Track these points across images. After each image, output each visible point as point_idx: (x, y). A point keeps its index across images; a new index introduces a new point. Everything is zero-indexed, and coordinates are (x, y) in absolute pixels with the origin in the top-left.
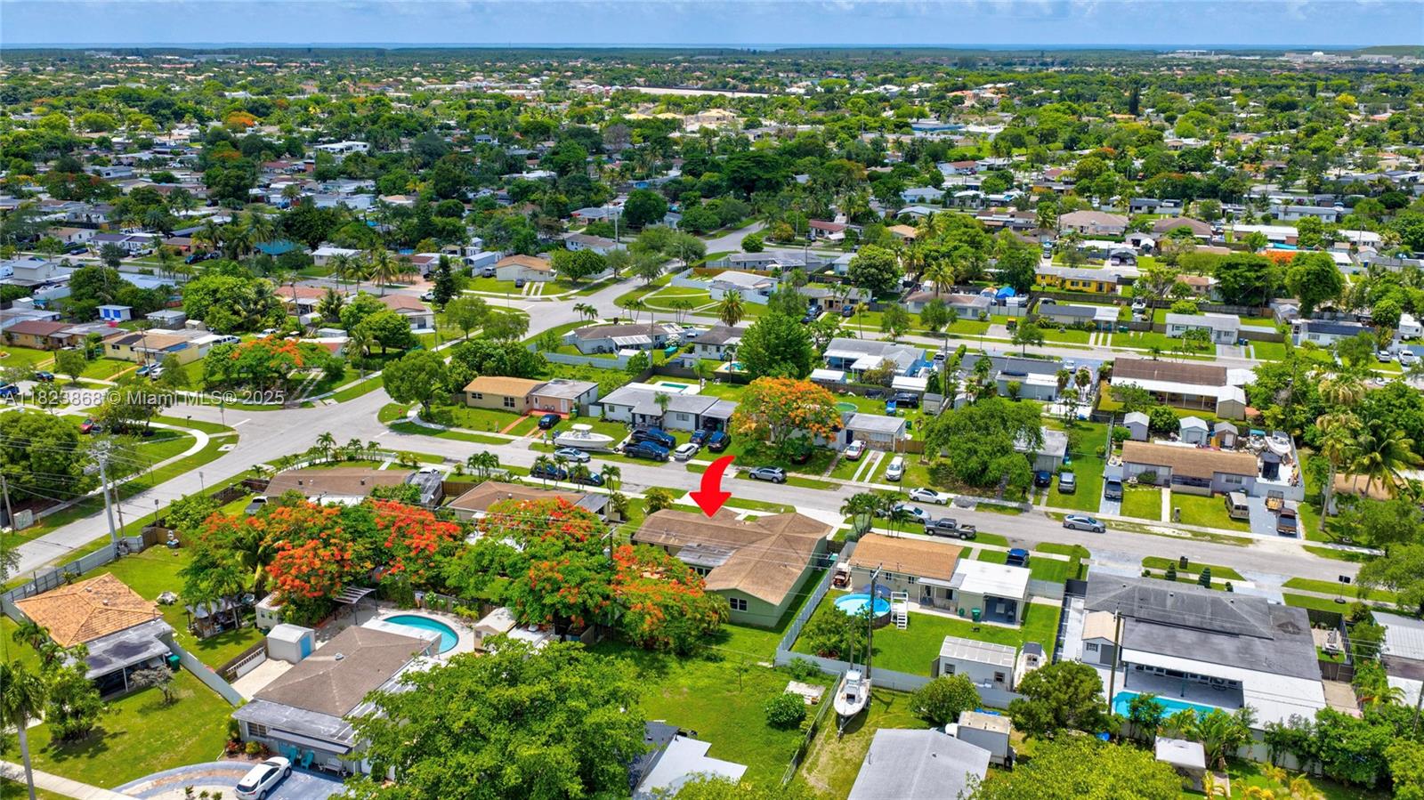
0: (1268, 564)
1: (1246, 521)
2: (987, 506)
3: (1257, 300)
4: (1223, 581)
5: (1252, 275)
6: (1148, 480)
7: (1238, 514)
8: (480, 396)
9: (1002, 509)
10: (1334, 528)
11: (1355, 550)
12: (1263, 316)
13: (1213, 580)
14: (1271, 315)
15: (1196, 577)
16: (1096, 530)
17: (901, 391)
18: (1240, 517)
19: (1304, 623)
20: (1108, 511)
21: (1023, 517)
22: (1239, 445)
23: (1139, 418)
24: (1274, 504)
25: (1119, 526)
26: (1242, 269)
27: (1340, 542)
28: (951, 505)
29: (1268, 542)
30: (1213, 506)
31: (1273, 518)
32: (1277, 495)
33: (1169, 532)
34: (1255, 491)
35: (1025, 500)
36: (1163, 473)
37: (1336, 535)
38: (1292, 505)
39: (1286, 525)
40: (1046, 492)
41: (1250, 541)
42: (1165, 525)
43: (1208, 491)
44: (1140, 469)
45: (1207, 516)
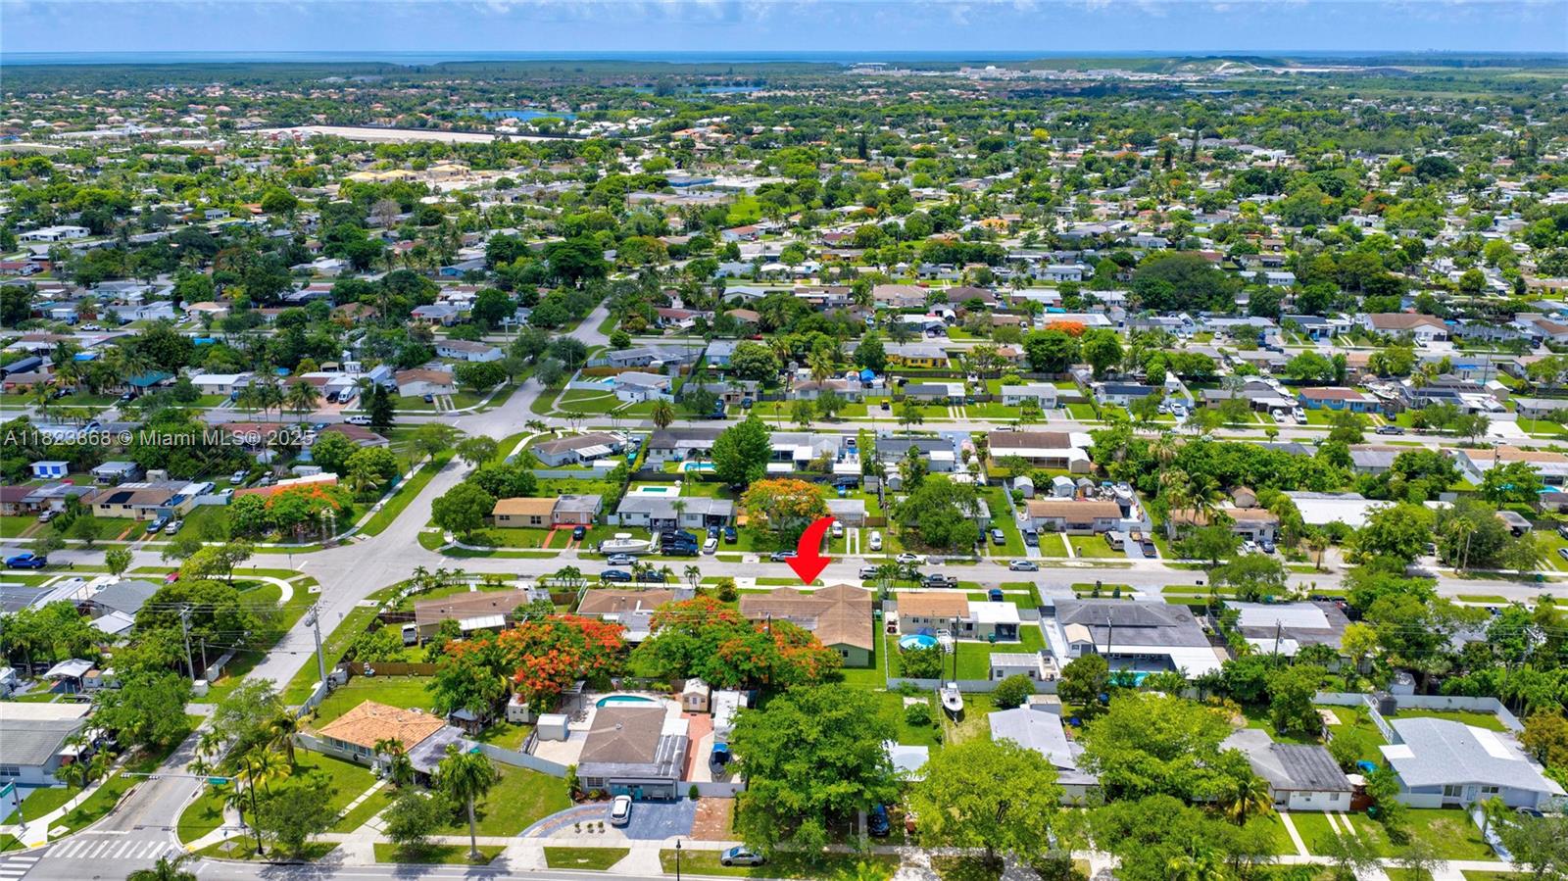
0: (1148, 578)
1: (1122, 550)
2: (952, 561)
3: (1059, 368)
4: (1126, 594)
5: (1054, 348)
6: (1050, 528)
7: (1117, 546)
8: (508, 517)
9: (963, 562)
10: (1178, 548)
11: (1194, 562)
12: (1065, 380)
13: (1122, 594)
14: (1071, 379)
15: (1111, 594)
16: (1033, 570)
17: (841, 476)
18: (1118, 548)
19: (1189, 614)
20: (1033, 555)
21: (979, 566)
22: (1096, 494)
23: (1024, 481)
24: (1136, 536)
25: (1046, 565)
26: (1048, 344)
27: (1183, 558)
28: (929, 565)
29: (1143, 564)
30: (1098, 543)
31: (1137, 546)
32: (1134, 529)
33: (1078, 564)
34: (1121, 528)
35: (975, 554)
36: (1059, 522)
37: (1180, 553)
38: (1147, 536)
39: (1148, 549)
40: (986, 545)
41: (1130, 564)
42: (1072, 560)
43: (1091, 532)
44: (1044, 521)
45: (1097, 550)
